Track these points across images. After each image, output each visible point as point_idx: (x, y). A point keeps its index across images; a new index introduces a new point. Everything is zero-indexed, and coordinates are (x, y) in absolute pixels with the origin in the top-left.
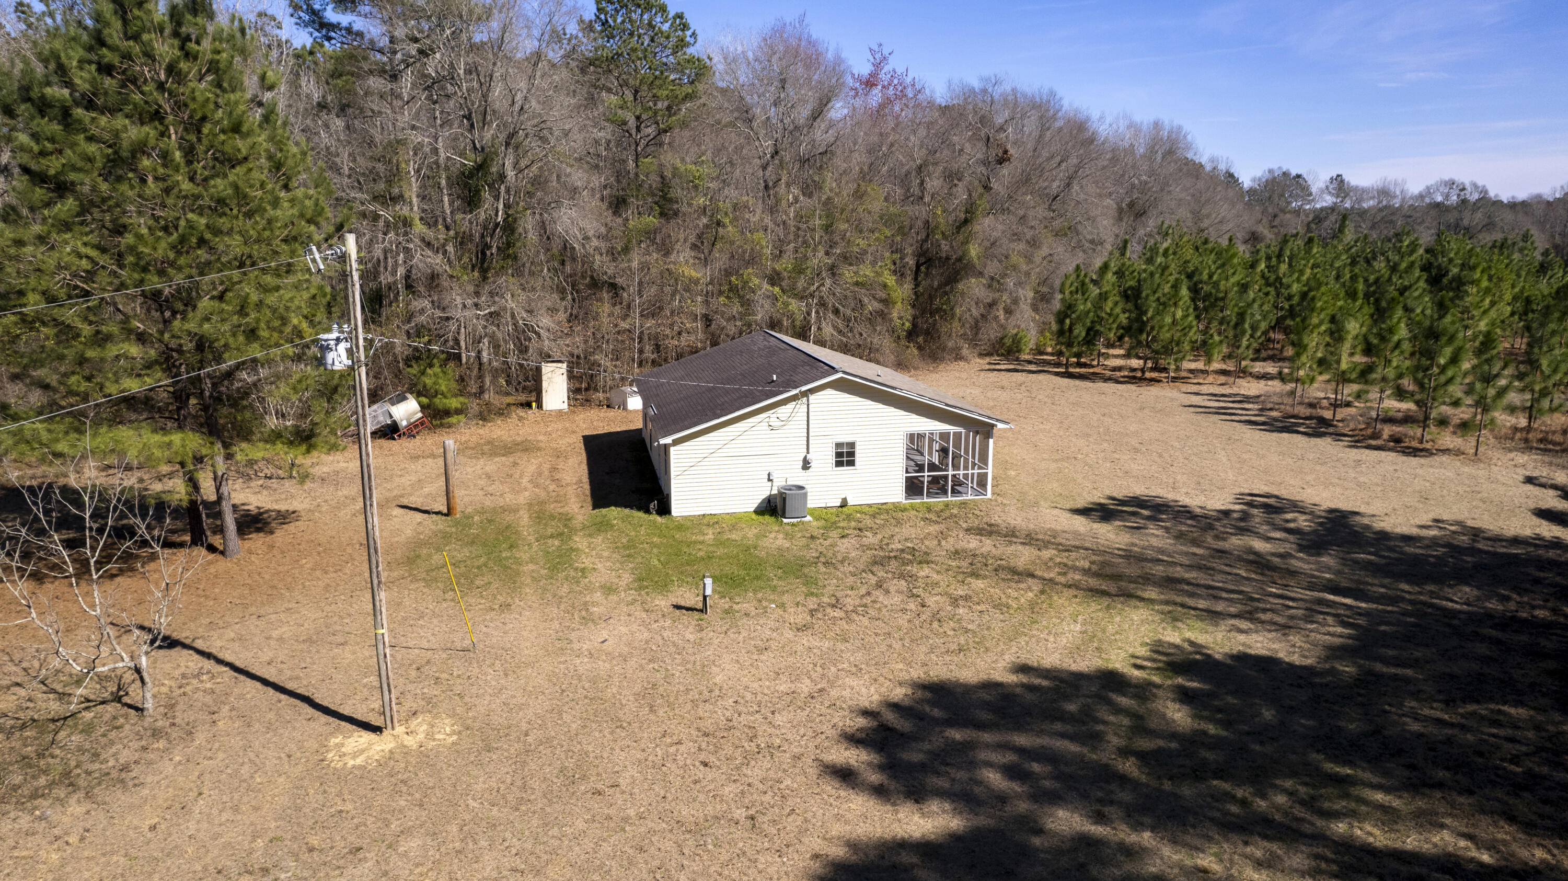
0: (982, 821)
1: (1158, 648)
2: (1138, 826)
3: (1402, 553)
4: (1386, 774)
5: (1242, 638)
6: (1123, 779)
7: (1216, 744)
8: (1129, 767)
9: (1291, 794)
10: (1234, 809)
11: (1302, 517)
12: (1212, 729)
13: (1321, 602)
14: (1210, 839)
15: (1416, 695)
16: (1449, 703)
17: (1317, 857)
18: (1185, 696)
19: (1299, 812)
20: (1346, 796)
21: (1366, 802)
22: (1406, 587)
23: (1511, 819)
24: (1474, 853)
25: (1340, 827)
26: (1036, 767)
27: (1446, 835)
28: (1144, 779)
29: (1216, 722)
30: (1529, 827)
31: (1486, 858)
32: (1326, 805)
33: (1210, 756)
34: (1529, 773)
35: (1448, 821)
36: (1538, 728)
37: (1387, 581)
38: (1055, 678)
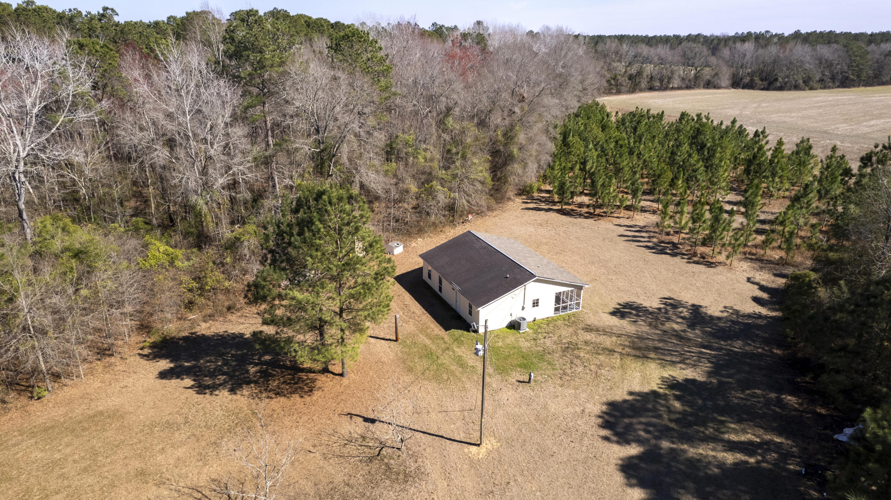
0: (647, 448)
1: (663, 379)
2: (682, 443)
3: (719, 326)
4: (732, 418)
5: (684, 372)
6: (673, 429)
7: (691, 414)
8: (673, 425)
9: (713, 428)
10: (702, 435)
11: (685, 310)
12: (688, 409)
13: (701, 353)
14: (700, 445)
15: (733, 389)
16: (743, 391)
17: (724, 446)
18: (677, 398)
19: (716, 433)
20: (725, 427)
21: (729, 428)
22: (722, 343)
23: (762, 428)
24: (756, 440)
25: (726, 436)
26: (651, 429)
27: (749, 436)
28: (678, 428)
29: (688, 406)
30: (765, 429)
31: (758, 440)
32: (722, 430)
33: (690, 418)
34: (764, 413)
35: (749, 431)
36: (764, 396)
37: (717, 340)
38: (641, 396)
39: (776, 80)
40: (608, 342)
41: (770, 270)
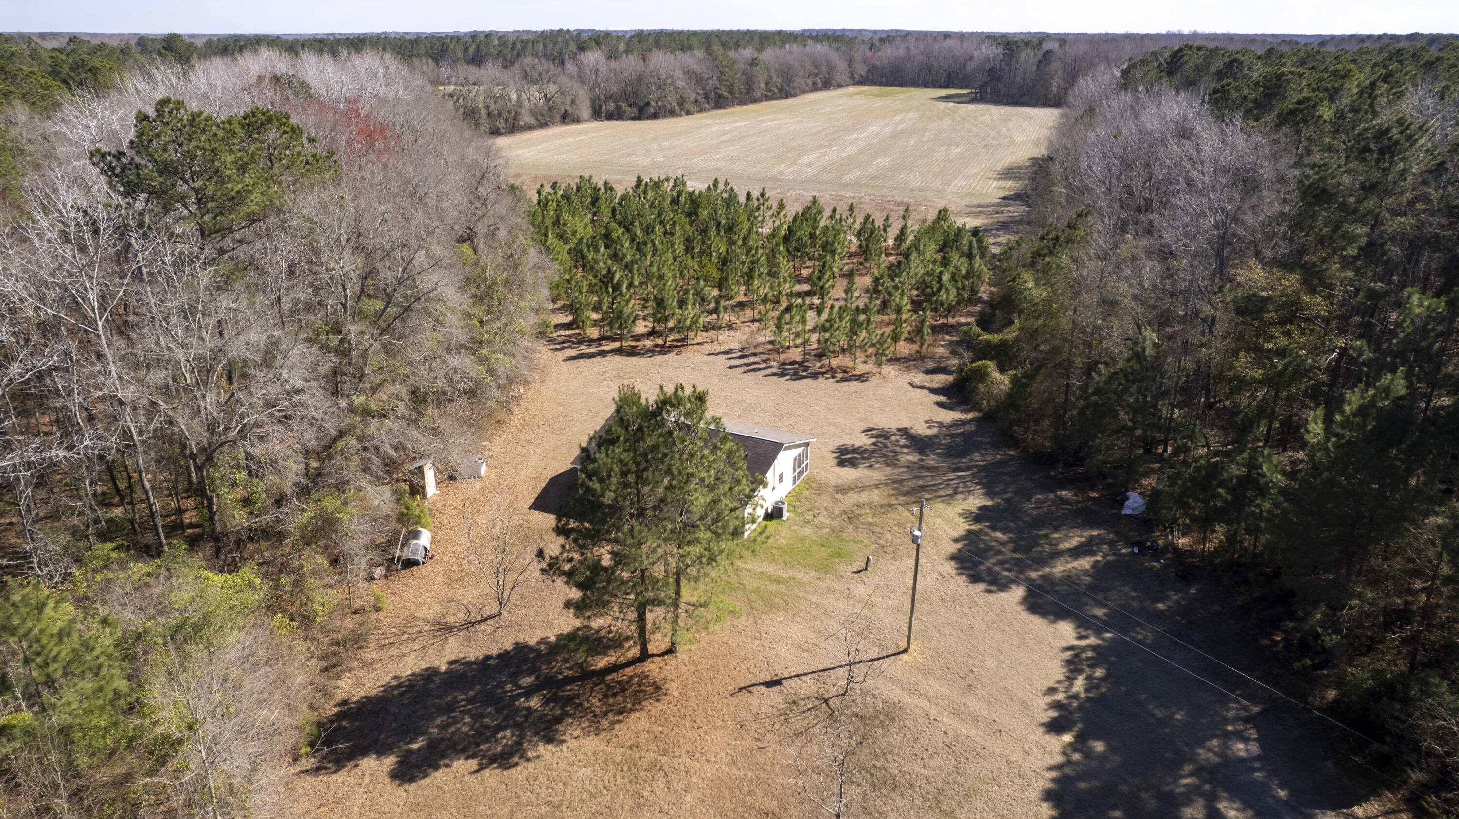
0: (1024, 584)
2: (1043, 568)
3: (944, 444)
4: (1048, 528)
5: (969, 501)
6: (1022, 559)
7: (1019, 539)
8: (1018, 555)
9: (1047, 544)
10: (1045, 553)
11: (897, 437)
12: (1010, 535)
13: (959, 477)
14: (1055, 563)
15: (1020, 502)
16: (1029, 501)
17: (1069, 556)
18: (993, 529)
19: (1053, 547)
20: (1053, 538)
21: (1056, 538)
22: (964, 460)
23: (1074, 527)
24: (1082, 540)
25: (1061, 546)
26: (1007, 566)
27: (1075, 539)
28: (1024, 556)
29: (1007, 532)
30: (1077, 528)
32: (1054, 543)
33: (1022, 543)
34: (1063, 514)
35: (1070, 534)
37: (958, 460)
39: (648, 104)
40: (876, 496)
41: (916, 367)
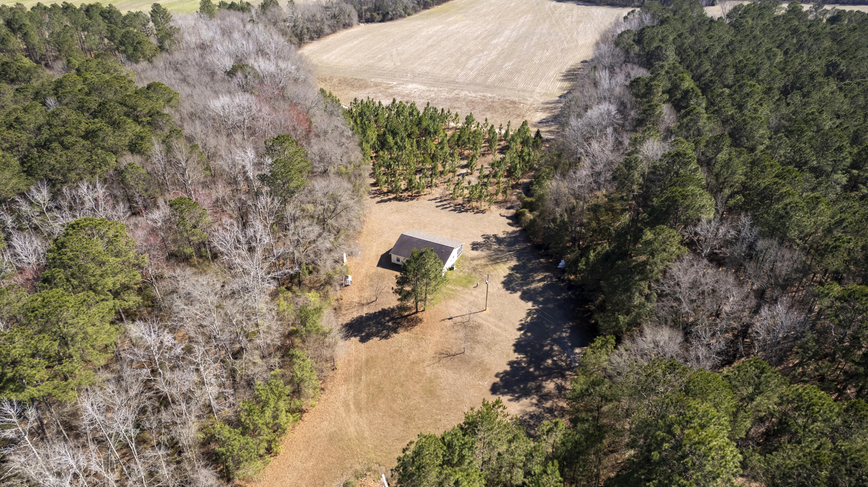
0: (522, 291)
1: (508, 268)
2: (528, 286)
4: (533, 272)
5: (511, 263)
10: (530, 281)
13: (510, 254)
14: (532, 284)
15: (527, 263)
16: (530, 263)
17: (537, 282)
18: (516, 272)
19: (533, 279)
20: (533, 276)
23: (541, 272)
24: (542, 276)
25: (536, 279)
26: (518, 285)
28: (524, 282)
29: (521, 274)
33: (524, 277)
34: (539, 268)
35: (539, 275)
36: (536, 262)
37: (510, 247)
38: (508, 276)
39: (388, 13)
40: (483, 262)
41: (503, 206)
